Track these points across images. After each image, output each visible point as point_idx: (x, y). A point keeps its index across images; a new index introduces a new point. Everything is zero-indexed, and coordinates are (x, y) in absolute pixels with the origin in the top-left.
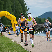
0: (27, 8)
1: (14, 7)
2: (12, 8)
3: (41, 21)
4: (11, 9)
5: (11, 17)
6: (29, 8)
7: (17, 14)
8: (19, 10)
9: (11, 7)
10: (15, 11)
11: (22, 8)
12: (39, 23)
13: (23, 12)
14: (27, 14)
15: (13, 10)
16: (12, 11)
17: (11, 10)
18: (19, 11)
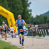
0: (28, 3)
1: (11, 2)
2: (8, 3)
3: (47, 20)
4: (6, 3)
5: (8, 14)
6: (30, 3)
7: (14, 11)
8: (18, 5)
9: (6, 1)
10: (11, 7)
11: (21, 3)
12: (44, 22)
13: (23, 7)
14: (28, 11)
15: (9, 5)
16: (9, 7)
17: (7, 6)
18: (17, 7)
